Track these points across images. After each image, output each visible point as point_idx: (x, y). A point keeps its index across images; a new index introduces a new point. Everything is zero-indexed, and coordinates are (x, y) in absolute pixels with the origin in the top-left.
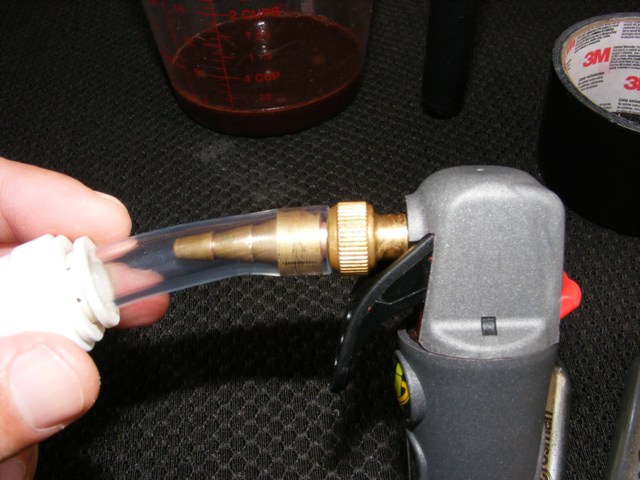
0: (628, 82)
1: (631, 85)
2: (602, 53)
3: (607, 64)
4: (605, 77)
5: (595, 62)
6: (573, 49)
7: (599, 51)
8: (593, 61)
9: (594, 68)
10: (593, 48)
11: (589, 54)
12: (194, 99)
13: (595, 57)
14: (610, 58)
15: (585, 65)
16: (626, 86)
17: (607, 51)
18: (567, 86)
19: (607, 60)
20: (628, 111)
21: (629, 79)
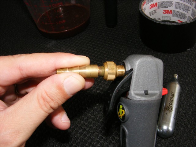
0: (164, 12)
1: (165, 13)
2: (155, 4)
3: (157, 7)
4: (157, 11)
5: (153, 7)
6: (145, 4)
7: (154, 4)
8: (152, 7)
9: (153, 9)
10: (152, 3)
11: (151, 5)
12: (44, 31)
13: (153, 6)
14: (157, 6)
15: (150, 8)
16: (164, 13)
17: (156, 4)
18: (143, 14)
19: (156, 6)
20: (165, 20)
21: (164, 11)
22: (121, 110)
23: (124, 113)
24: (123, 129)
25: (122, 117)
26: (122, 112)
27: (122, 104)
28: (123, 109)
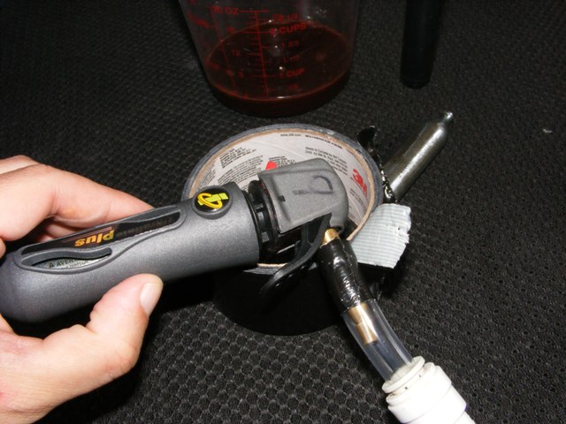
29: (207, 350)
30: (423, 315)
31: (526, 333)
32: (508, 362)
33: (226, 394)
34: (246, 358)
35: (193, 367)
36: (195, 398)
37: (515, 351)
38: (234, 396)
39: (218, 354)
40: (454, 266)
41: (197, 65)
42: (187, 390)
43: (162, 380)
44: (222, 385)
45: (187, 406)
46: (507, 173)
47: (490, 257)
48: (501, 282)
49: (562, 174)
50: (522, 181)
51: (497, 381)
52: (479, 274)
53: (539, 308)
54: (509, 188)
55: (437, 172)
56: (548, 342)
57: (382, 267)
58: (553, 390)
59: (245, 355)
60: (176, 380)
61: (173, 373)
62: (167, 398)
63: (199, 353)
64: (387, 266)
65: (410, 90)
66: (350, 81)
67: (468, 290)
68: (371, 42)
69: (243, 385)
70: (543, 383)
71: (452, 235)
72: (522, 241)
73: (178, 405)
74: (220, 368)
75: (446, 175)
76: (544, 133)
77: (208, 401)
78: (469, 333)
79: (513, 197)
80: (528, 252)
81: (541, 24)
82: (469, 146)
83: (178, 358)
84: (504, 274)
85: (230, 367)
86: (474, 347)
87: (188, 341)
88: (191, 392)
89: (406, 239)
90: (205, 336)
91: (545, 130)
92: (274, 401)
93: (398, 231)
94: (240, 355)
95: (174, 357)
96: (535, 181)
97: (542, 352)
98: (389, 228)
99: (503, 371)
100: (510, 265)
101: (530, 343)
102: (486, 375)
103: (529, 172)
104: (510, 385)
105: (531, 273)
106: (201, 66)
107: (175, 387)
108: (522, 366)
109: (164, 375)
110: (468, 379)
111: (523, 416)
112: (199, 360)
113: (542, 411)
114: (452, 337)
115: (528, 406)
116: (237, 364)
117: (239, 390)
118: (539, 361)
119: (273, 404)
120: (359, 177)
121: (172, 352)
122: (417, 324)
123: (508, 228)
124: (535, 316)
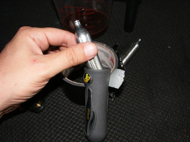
22: (87, 77)
23: (89, 79)
24: (88, 89)
25: (88, 81)
26: (88, 78)
27: (88, 73)
28: (89, 76)
29: (61, 113)
30: (128, 103)
31: (160, 110)
32: (154, 118)
33: (67, 127)
34: (73, 116)
35: (57, 118)
36: (57, 128)
37: (156, 115)
38: (69, 127)
39: (64, 114)
40: (138, 89)
41: (59, 23)
42: (55, 125)
43: (47, 122)
44: (66, 124)
45: (55, 130)
46: (156, 60)
47: (150, 86)
48: (153, 94)
49: (173, 61)
50: (161, 63)
51: (150, 124)
52: (146, 91)
53: (164, 102)
54: (156, 65)
55: (134, 59)
56: (167, 113)
57: (115, 88)
58: (167, 127)
59: (73, 115)
60: (51, 122)
61: (50, 120)
62: (49, 128)
63: (59, 114)
64: (116, 88)
65: (127, 33)
66: (108, 29)
67: (143, 96)
68: (115, 17)
69: (72, 124)
70: (164, 125)
71: (138, 79)
72: (160, 82)
73: (52, 130)
74: (65, 119)
75: (137, 60)
76: (168, 48)
77: (61, 129)
78: (142, 109)
79: (158, 68)
80: (162, 85)
81: (169, 13)
82: (145, 51)
83: (52, 115)
84: (154, 91)
85: (68, 118)
86: (144, 114)
87: (55, 110)
88: (56, 126)
89: (123, 80)
90: (61, 109)
91: (169, 47)
92: (81, 129)
93: (121, 78)
94: (72, 115)
95: (51, 115)
96: (165, 63)
97: (164, 116)
98: (118, 76)
99: (152, 121)
100: (156, 89)
101: (161, 113)
102: (147, 122)
103: (163, 60)
104: (154, 125)
105: (162, 91)
106: (61, 23)
107: (51, 125)
108: (158, 120)
109: (48, 121)
110: (141, 123)
111: (158, 135)
112: (59, 116)
113: (163, 133)
114: (137, 110)
115: (159, 132)
116: (71, 117)
117: (71, 126)
118: (163, 118)
119: (81, 130)
120: (112, 59)
121: (50, 114)
122: (126, 106)
123: (156, 77)
124: (163, 105)
